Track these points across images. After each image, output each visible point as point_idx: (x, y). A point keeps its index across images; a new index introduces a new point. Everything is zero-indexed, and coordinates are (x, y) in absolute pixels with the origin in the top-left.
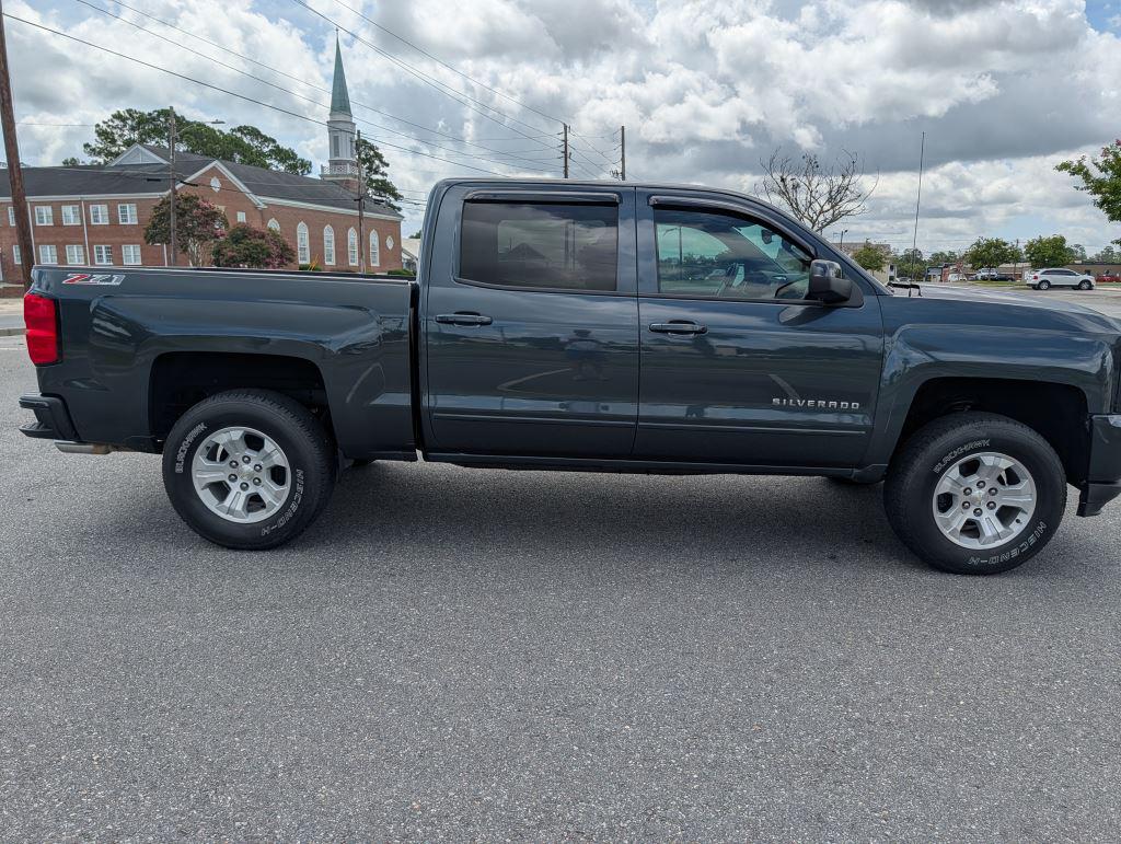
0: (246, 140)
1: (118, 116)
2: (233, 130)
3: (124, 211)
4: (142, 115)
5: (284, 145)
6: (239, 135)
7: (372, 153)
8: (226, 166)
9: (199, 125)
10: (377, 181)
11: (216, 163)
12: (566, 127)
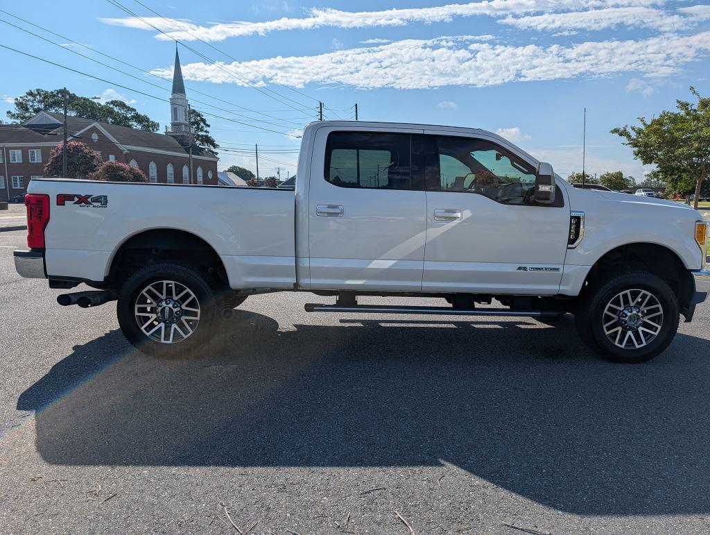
0: (116, 109)
1: (31, 94)
2: (107, 103)
3: (33, 154)
4: (47, 92)
5: (142, 113)
6: (111, 106)
7: (199, 118)
8: (102, 126)
9: (85, 99)
10: (202, 136)
11: (95, 124)
12: (321, 104)
